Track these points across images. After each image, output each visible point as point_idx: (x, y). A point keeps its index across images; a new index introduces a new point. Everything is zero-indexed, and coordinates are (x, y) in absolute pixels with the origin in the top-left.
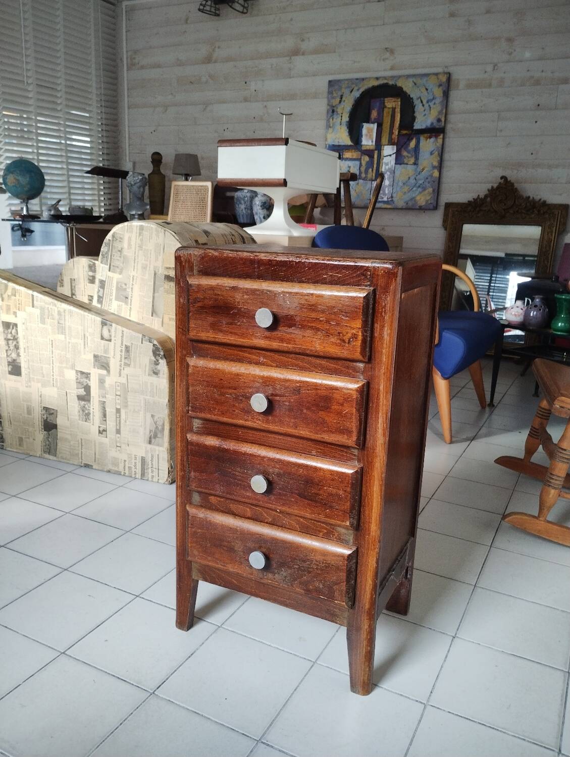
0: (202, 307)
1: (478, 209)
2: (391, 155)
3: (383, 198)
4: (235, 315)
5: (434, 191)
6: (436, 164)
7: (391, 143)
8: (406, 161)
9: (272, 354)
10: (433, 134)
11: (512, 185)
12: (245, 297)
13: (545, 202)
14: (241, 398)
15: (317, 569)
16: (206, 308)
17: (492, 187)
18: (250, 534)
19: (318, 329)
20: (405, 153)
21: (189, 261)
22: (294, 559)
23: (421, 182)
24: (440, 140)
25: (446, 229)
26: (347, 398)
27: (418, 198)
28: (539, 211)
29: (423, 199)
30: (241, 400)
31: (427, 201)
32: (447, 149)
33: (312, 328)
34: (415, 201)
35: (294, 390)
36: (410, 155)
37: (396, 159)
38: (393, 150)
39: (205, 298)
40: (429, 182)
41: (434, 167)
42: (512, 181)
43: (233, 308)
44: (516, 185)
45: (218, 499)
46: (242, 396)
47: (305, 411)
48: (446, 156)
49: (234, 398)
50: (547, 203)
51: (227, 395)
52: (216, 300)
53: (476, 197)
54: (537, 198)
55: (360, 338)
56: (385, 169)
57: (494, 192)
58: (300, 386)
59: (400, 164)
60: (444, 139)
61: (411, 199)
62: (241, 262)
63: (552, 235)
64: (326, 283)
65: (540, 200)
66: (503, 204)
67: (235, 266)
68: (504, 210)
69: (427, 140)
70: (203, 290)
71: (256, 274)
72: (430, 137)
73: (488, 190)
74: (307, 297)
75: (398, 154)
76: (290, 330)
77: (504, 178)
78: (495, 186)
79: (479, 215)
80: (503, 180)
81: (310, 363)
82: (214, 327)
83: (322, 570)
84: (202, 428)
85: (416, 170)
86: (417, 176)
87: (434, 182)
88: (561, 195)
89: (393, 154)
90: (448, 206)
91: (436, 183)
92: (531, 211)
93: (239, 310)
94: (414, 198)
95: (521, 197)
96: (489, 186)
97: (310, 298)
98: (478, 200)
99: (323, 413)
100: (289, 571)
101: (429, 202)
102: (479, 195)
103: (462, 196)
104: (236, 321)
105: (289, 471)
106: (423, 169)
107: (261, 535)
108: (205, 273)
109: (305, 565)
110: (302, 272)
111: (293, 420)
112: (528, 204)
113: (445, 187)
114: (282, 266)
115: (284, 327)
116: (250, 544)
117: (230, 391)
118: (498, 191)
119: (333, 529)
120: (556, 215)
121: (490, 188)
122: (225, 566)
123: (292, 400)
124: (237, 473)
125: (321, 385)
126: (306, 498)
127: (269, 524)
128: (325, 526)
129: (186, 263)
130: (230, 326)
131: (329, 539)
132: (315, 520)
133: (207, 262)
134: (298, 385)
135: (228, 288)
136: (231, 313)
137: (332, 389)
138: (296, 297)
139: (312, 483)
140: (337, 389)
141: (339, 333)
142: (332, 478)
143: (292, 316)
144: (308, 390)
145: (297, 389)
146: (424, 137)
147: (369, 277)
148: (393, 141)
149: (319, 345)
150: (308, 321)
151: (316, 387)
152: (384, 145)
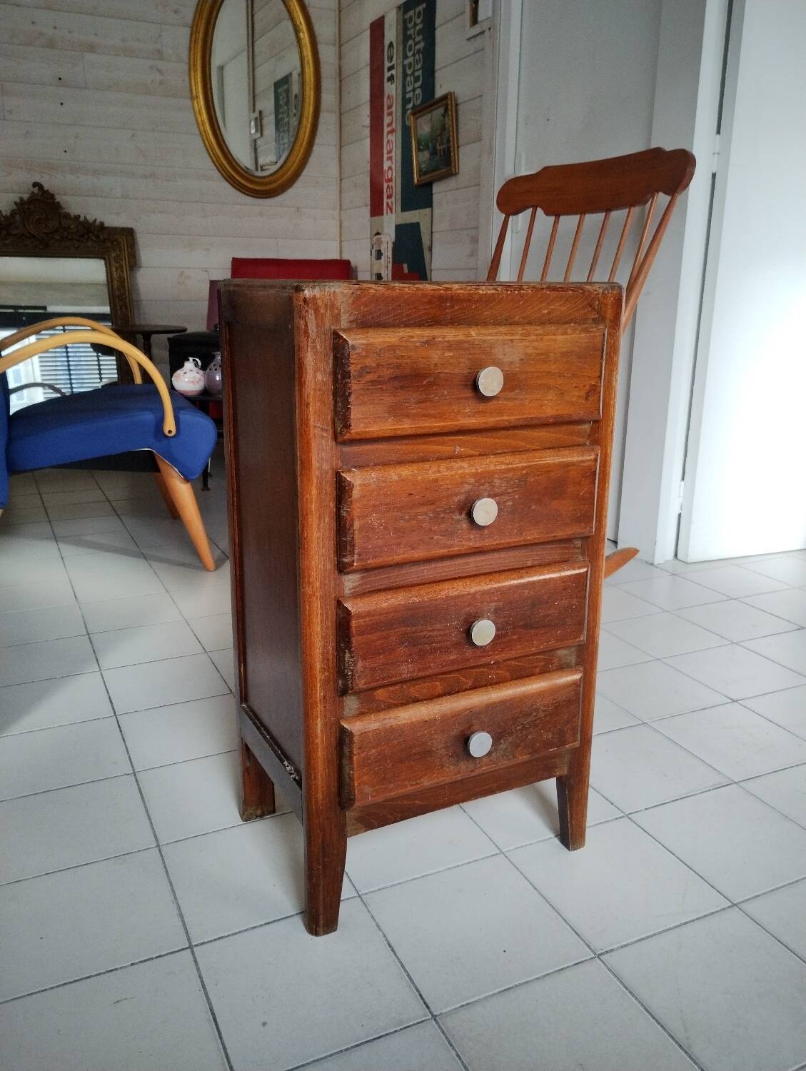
0: (373, 382)
4: (430, 385)
9: (474, 438)
11: (52, 196)
12: (447, 354)
13: (102, 224)
14: (442, 515)
15: (545, 716)
16: (380, 382)
17: (21, 199)
18: (455, 716)
19: (549, 388)
22: (515, 719)
26: (585, 473)
28: (97, 237)
30: (443, 518)
33: (540, 387)
35: (520, 481)
39: (378, 365)
42: (51, 191)
43: (425, 376)
44: (58, 198)
45: (391, 689)
46: (445, 511)
47: (533, 507)
49: (431, 518)
50: (106, 225)
51: (420, 517)
52: (399, 366)
54: (91, 219)
55: (599, 389)
57: (26, 206)
58: (527, 473)
62: (425, 300)
63: (123, 271)
65: (95, 220)
66: (44, 226)
67: (415, 307)
68: (46, 234)
70: (376, 353)
73: (16, 203)
74: (535, 344)
77: (35, 185)
78: (26, 197)
79: (8, 242)
80: (37, 188)
82: (396, 411)
83: (550, 715)
84: (361, 585)
88: (118, 214)
92: (86, 237)
93: (437, 377)
95: (67, 216)
96: (15, 197)
97: (540, 344)
99: (556, 502)
100: (510, 739)
104: (433, 396)
107: (470, 709)
109: (530, 720)
111: (518, 525)
112: (79, 227)
117: (424, 509)
118: (32, 207)
119: (553, 656)
120: (120, 244)
121: (18, 200)
122: (417, 784)
123: (516, 497)
124: (435, 633)
125: (554, 464)
126: (532, 628)
127: (469, 689)
128: (542, 657)
129: (327, 308)
130: (423, 405)
131: (549, 672)
132: (532, 655)
133: (366, 306)
134: (524, 472)
135: (418, 344)
136: (424, 383)
137: (568, 467)
138: (520, 345)
139: (540, 603)
140: (574, 464)
141: (575, 388)
142: (565, 586)
143: (515, 374)
144: (537, 475)
145: (522, 479)
147: (596, 308)
149: (550, 408)
150: (537, 377)
151: (547, 469)
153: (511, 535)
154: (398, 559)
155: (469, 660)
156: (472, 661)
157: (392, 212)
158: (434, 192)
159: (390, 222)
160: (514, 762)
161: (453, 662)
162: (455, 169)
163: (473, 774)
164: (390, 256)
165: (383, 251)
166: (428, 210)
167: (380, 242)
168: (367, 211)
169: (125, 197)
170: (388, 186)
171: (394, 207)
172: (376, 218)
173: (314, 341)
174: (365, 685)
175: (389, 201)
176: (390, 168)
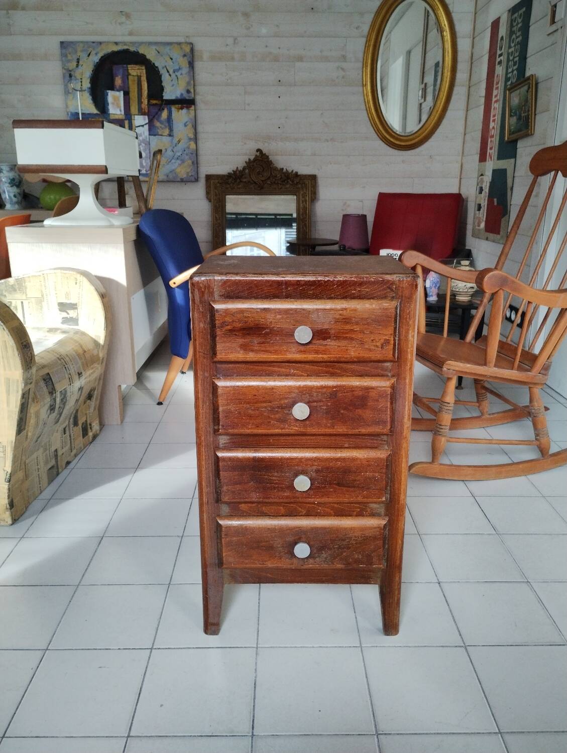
0: (230, 331)
1: (238, 180)
2: (143, 126)
3: (141, 170)
4: (267, 334)
5: (193, 163)
6: (191, 135)
7: (141, 113)
8: (160, 133)
9: (303, 365)
10: (184, 105)
11: (268, 157)
12: (278, 316)
13: (297, 173)
14: (276, 410)
16: (234, 331)
17: (249, 159)
19: (353, 339)
20: (158, 124)
21: (209, 287)
22: (333, 541)
23: (179, 154)
24: (192, 112)
25: (210, 201)
26: (382, 395)
27: (178, 170)
28: (293, 182)
29: (183, 171)
30: (277, 411)
31: (188, 173)
32: (199, 121)
33: (346, 338)
34: (175, 173)
35: (331, 394)
36: (163, 126)
37: (150, 129)
39: (233, 321)
40: (187, 155)
41: (190, 139)
42: (267, 154)
43: (264, 329)
44: (271, 158)
45: (250, 505)
46: (278, 407)
47: (342, 412)
49: (269, 411)
50: (299, 173)
51: (261, 409)
52: (246, 322)
53: (235, 169)
54: (290, 170)
55: (392, 342)
57: (252, 164)
58: (336, 391)
59: (155, 135)
60: (195, 110)
61: (170, 171)
62: (267, 284)
63: (306, 203)
65: (293, 171)
66: (261, 176)
67: (261, 289)
68: (262, 181)
69: (179, 112)
70: (232, 314)
71: (284, 294)
72: (182, 109)
73: (246, 162)
74: (341, 312)
75: (151, 125)
76: (325, 342)
77: (258, 150)
78: (252, 158)
79: (240, 186)
80: (259, 152)
81: (341, 368)
82: (245, 347)
83: (360, 543)
84: (230, 443)
85: (172, 142)
86: (173, 147)
87: (192, 154)
88: (308, 166)
90: (209, 178)
91: (194, 155)
92: (286, 182)
93: (272, 330)
94: (174, 170)
95: (276, 169)
96: (246, 158)
97: (344, 312)
98: (238, 172)
99: (359, 410)
100: (329, 552)
101: (190, 174)
102: (237, 168)
103: (222, 168)
104: (269, 340)
105: (328, 465)
106: (179, 141)
107: (300, 527)
109: (344, 543)
110: (331, 290)
111: (330, 421)
112: (283, 175)
113: (203, 159)
114: (311, 285)
115: (319, 340)
116: (290, 539)
117: (265, 405)
118: (255, 164)
119: (366, 506)
120: (307, 185)
121: (247, 160)
122: (263, 564)
123: (329, 404)
124: (274, 478)
125: (357, 387)
126: (344, 486)
127: (303, 516)
128: (358, 506)
129: (205, 289)
130: (263, 345)
131: (363, 516)
132: (349, 503)
133: (229, 287)
134: (334, 389)
135: (259, 310)
136: (263, 333)
137: (368, 389)
138: (331, 312)
139: (350, 472)
140: (372, 388)
141: (372, 340)
142: (369, 464)
143: (326, 330)
144: (345, 392)
145: (333, 394)
146: (176, 108)
147: (394, 289)
148: (143, 110)
149: (353, 352)
150: (343, 333)
151: (352, 389)
152: (134, 115)
153: (326, 427)
154: (248, 431)
155: (298, 498)
156: (300, 499)
157: (491, 160)
158: (518, 146)
159: (490, 166)
160: (332, 567)
161: (287, 497)
162: (531, 131)
163: (303, 568)
164: (487, 191)
165: (484, 188)
166: (513, 160)
167: (482, 181)
168: (477, 158)
171: (493, 156)
172: (482, 163)
173: (198, 306)
175: (491, 151)
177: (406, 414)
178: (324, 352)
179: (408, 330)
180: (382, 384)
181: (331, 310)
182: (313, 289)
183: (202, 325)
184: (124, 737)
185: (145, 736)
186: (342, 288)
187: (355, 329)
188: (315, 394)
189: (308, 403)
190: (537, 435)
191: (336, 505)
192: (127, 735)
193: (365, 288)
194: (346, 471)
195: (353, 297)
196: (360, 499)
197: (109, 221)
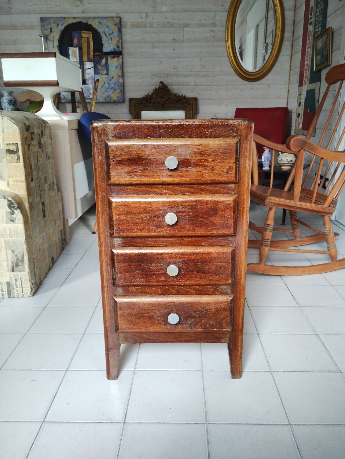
0: (120, 161)
1: (149, 102)
2: (90, 68)
3: (89, 96)
4: (146, 163)
5: (121, 91)
6: (120, 74)
7: (89, 60)
8: (101, 73)
9: (172, 187)
10: (116, 55)
11: (167, 87)
12: (154, 150)
13: (185, 96)
15: (211, 314)
16: (123, 161)
17: (156, 88)
18: (164, 304)
19: (206, 166)
20: (100, 67)
21: (104, 130)
22: (195, 312)
23: (112, 86)
24: (120, 60)
25: (132, 115)
26: (227, 206)
27: (112, 96)
28: (183, 102)
29: (115, 96)
30: (154, 219)
32: (125, 65)
33: (202, 166)
34: (110, 97)
36: (103, 69)
37: (95, 71)
38: (92, 65)
39: (122, 154)
40: (117, 86)
41: (119, 76)
42: (166, 85)
43: (144, 159)
44: (169, 87)
45: (137, 288)
46: (155, 217)
47: (200, 219)
48: (125, 70)
49: (148, 219)
51: (143, 218)
52: (131, 155)
53: (147, 95)
54: (181, 95)
55: (234, 168)
56: (88, 77)
57: (157, 91)
58: (196, 204)
59: (98, 74)
60: (122, 58)
61: (108, 97)
62: (146, 128)
63: (191, 115)
64: (207, 137)
65: (182, 95)
66: (163, 98)
67: (141, 131)
68: (164, 101)
69: (112, 59)
70: (120, 149)
71: (158, 134)
72: (114, 57)
73: (153, 90)
74: (198, 147)
75: (95, 67)
76: (187, 169)
77: (161, 82)
78: (157, 87)
79: (150, 105)
80: (161, 84)
81: (198, 189)
82: (131, 173)
83: (214, 313)
84: (121, 243)
85: (108, 78)
86: (109, 81)
87: (120, 85)
89: (92, 67)
90: (131, 100)
91: (122, 86)
92: (178, 102)
93: (149, 160)
94: (110, 95)
95: (172, 94)
97: (200, 147)
98: (149, 96)
99: (211, 218)
100: (193, 320)
101: (119, 98)
102: (148, 93)
103: (139, 94)
104: (148, 168)
105: (190, 258)
106: (113, 78)
107: (171, 303)
108: (118, 137)
109: (203, 313)
110: (191, 131)
111: (192, 226)
112: (176, 98)
113: (127, 88)
114: (177, 128)
115: (183, 167)
116: (165, 311)
117: (145, 215)
118: (159, 91)
119: (218, 287)
120: (191, 104)
121: (154, 89)
122: (147, 329)
123: (191, 214)
124: (153, 268)
125: (210, 201)
126: (202, 273)
127: (174, 295)
128: (212, 287)
129: (102, 131)
130: (143, 171)
131: (216, 294)
132: (206, 285)
133: (119, 129)
134: (194, 203)
135: (140, 146)
136: (143, 162)
137: (217, 202)
138: (191, 147)
139: (206, 262)
140: (221, 202)
141: (220, 167)
142: (219, 257)
143: (188, 160)
144: (201, 205)
145: (193, 206)
146: (110, 57)
147: (235, 131)
148: (91, 59)
149: (207, 176)
150: (200, 162)
151: (207, 203)
152: (85, 62)
153: (189, 230)
154: (133, 234)
155: (170, 282)
156: (171, 282)
157: (306, 84)
158: (322, 74)
159: (305, 88)
160: (195, 330)
161: (162, 281)
162: (329, 63)
163: (174, 331)
164: (303, 104)
165: (301, 103)
166: (319, 83)
167: (300, 98)
168: (297, 84)
169: (196, 85)
170: (306, 73)
171: (307, 82)
172: (300, 88)
173: (97, 144)
174: (121, 283)
175: (305, 79)
176: (307, 64)
177: (245, 221)
178: (186, 176)
179: (246, 160)
180: (228, 199)
181: (190, 145)
182: (178, 131)
183: (100, 158)
184: (41, 422)
185: (54, 422)
186: (198, 130)
187: (208, 159)
188: (181, 207)
189: (176, 213)
190: (329, 247)
191: (197, 287)
192: (42, 421)
193: (215, 130)
194: (203, 262)
195: (207, 136)
196: (213, 282)
197: (61, 117)
